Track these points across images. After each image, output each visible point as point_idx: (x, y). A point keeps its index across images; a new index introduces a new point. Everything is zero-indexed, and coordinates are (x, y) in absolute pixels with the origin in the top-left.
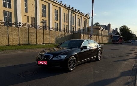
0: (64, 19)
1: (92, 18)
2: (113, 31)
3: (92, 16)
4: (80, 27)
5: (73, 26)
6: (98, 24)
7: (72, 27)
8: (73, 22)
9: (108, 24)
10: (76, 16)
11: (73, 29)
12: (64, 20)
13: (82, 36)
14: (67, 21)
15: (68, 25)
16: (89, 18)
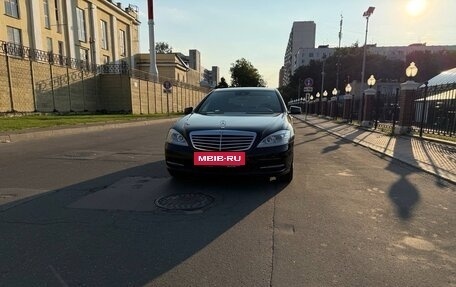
0: (47, 13)
1: (151, 24)
2: (205, 76)
3: (151, 16)
4: (109, 54)
5: (83, 48)
6: (167, 47)
7: (82, 52)
8: (81, 31)
9: (191, 51)
10: (90, 9)
11: (87, 57)
12: (48, 19)
13: (136, 85)
14: (59, 25)
15: (63, 40)
16: (136, 24)
